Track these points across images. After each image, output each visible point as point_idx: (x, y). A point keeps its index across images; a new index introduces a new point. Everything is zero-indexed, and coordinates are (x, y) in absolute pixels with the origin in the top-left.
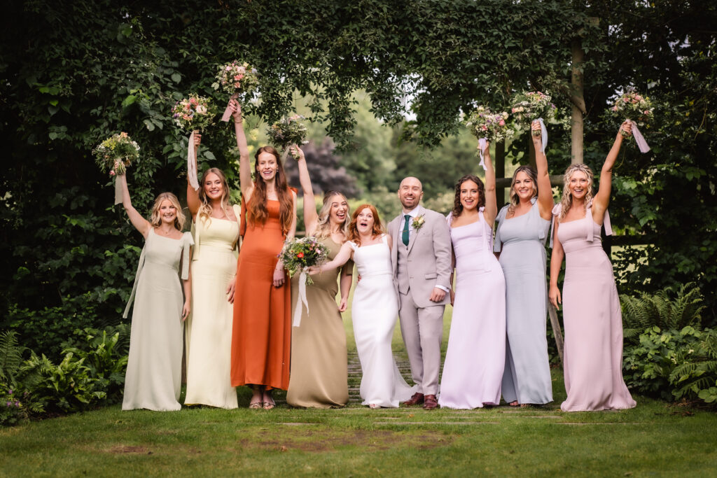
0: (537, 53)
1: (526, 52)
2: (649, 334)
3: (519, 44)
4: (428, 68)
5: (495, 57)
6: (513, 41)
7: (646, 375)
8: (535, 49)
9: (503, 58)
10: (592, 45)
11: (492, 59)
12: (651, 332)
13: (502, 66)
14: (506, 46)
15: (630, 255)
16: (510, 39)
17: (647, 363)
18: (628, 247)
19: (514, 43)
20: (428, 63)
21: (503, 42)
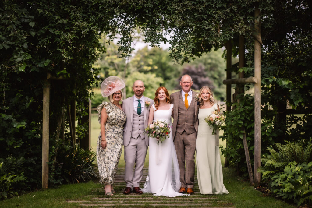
0: (234, 11)
1: (228, 10)
2: (291, 166)
3: (224, 6)
4: (174, 17)
5: (211, 12)
6: (221, 4)
7: (285, 190)
8: (233, 9)
9: (216, 13)
10: (264, 6)
11: (209, 13)
12: (292, 165)
13: (215, 17)
14: (217, 7)
15: (293, 119)
16: (219, 3)
17: (287, 183)
18: (292, 115)
19: (222, 5)
20: (174, 15)
21: (215, 5)
